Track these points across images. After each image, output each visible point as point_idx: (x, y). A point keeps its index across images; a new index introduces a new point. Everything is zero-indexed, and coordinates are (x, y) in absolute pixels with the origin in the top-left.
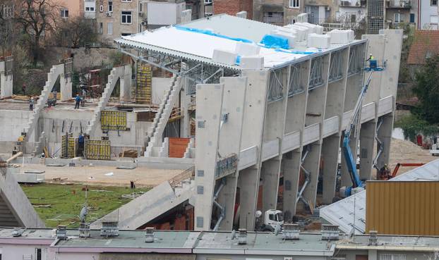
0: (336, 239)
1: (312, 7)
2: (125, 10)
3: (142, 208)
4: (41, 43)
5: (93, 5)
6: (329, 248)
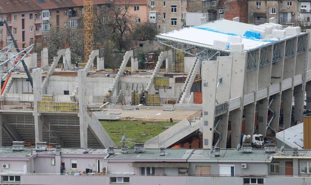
0: (274, 152)
1: (284, 13)
2: (173, 18)
3: (172, 134)
4: (124, 38)
5: (154, 15)
6: (269, 158)
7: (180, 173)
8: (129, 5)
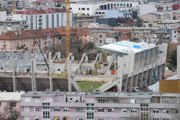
0: (152, 94)
1: (145, 38)
2: (100, 40)
4: (81, 48)
5: (93, 39)
6: (150, 96)
7: (114, 102)
8: (83, 35)
